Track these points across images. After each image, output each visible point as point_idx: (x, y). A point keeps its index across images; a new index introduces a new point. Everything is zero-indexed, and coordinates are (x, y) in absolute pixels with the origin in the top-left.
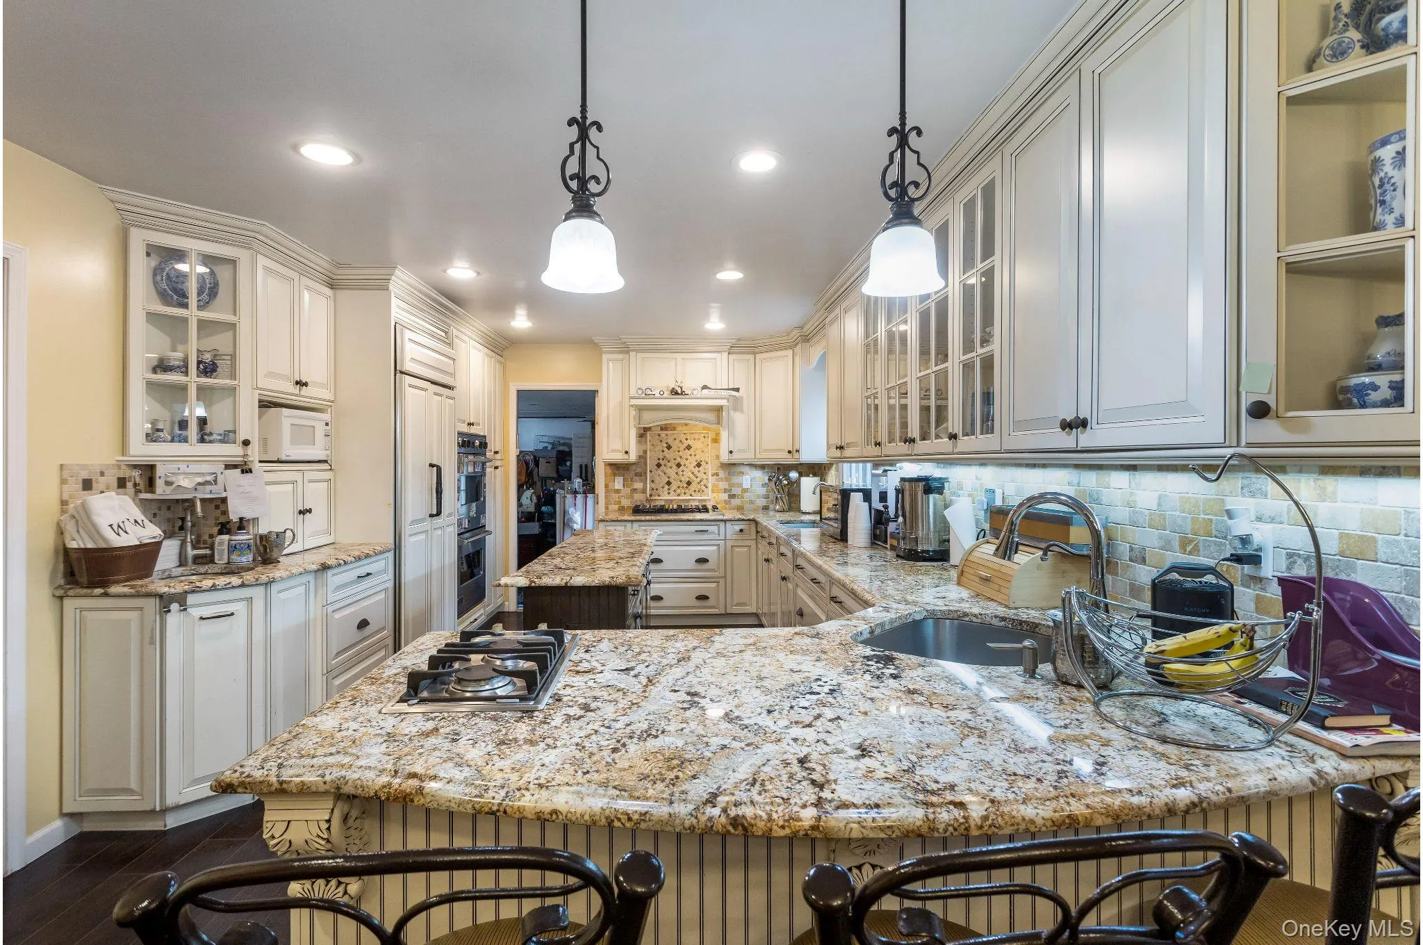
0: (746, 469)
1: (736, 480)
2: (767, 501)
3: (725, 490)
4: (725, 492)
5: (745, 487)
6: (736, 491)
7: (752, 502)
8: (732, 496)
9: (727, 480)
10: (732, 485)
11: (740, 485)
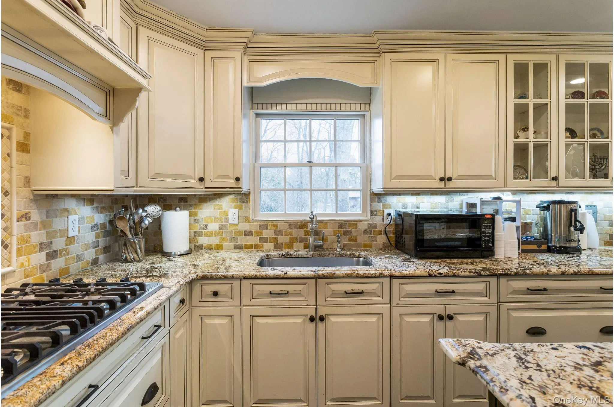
0: (71, 204)
1: (58, 224)
2: (96, 252)
3: (42, 246)
4: (41, 249)
5: (71, 235)
6: (59, 244)
7: (79, 258)
8: (52, 255)
9: (45, 225)
10: (51, 235)
11: (64, 232)
